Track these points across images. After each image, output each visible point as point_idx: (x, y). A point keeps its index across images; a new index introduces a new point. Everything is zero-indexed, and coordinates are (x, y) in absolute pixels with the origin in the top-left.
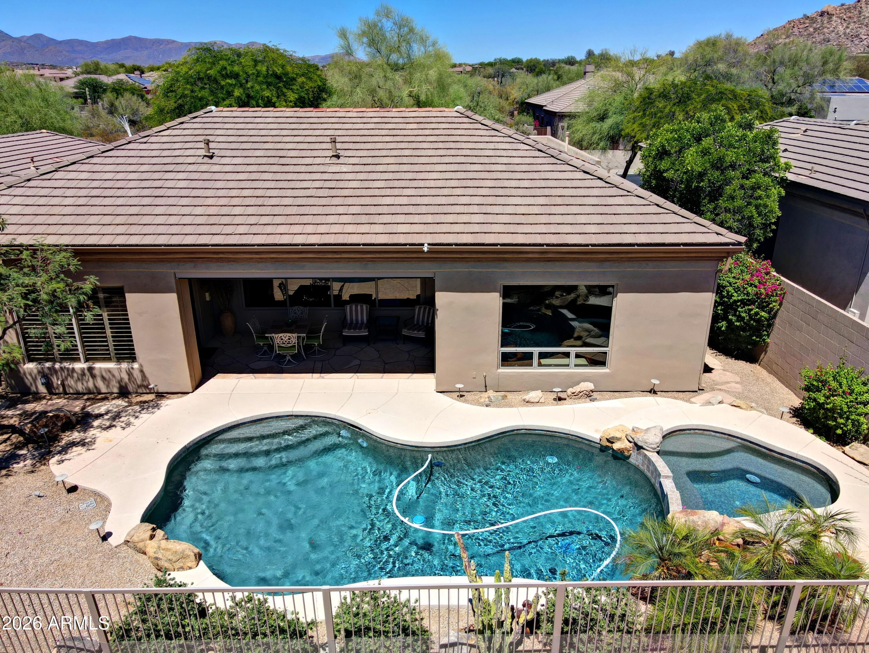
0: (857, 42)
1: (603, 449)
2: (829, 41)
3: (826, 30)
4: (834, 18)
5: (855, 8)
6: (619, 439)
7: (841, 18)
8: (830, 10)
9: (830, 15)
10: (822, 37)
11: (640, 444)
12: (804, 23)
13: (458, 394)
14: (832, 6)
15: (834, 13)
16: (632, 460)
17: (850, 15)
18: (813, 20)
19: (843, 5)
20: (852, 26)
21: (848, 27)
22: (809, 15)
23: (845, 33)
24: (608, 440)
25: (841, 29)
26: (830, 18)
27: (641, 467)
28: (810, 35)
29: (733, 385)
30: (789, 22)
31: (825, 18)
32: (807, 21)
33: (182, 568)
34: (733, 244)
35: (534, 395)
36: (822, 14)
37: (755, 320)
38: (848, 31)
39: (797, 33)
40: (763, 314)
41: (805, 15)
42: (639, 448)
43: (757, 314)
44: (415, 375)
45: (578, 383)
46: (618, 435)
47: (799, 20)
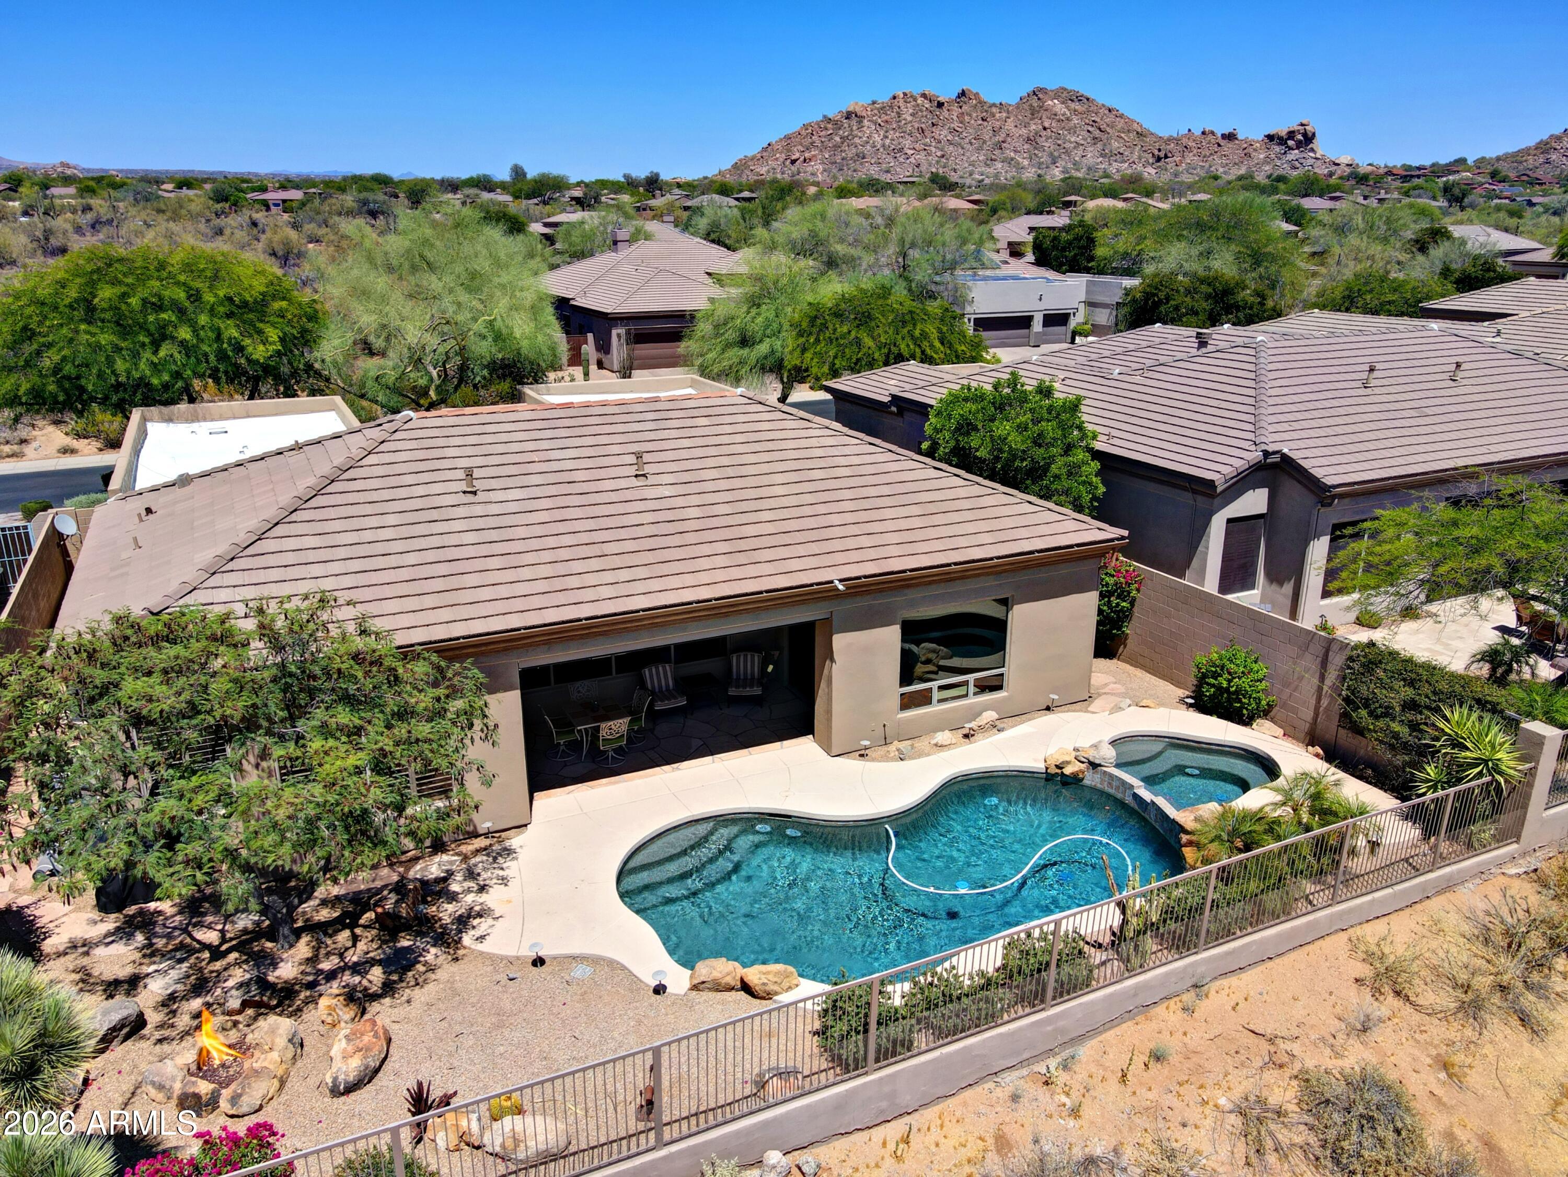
0: (901, 160)
1: (1049, 777)
2: (864, 158)
3: (857, 140)
4: (866, 122)
5: (891, 107)
6: (1068, 763)
7: (875, 123)
8: (858, 110)
9: (860, 118)
10: (854, 151)
11: (1097, 762)
12: (826, 129)
13: (858, 753)
14: (860, 104)
15: (864, 114)
16: (1087, 782)
17: (886, 118)
18: (837, 125)
19: (874, 103)
20: (891, 134)
21: (886, 137)
22: (830, 116)
23: (883, 146)
24: (1057, 766)
25: (877, 138)
26: (860, 122)
27: (1099, 786)
28: (836, 147)
29: (1112, 686)
30: (805, 127)
31: (854, 122)
32: (830, 126)
33: (790, 988)
34: (1118, 539)
35: (943, 737)
36: (848, 116)
37: (1115, 612)
38: (887, 142)
39: (818, 143)
40: (1124, 604)
41: (825, 116)
42: (1094, 765)
43: (1118, 604)
44: (785, 742)
45: (980, 714)
46: (1067, 758)
47: (818, 123)
